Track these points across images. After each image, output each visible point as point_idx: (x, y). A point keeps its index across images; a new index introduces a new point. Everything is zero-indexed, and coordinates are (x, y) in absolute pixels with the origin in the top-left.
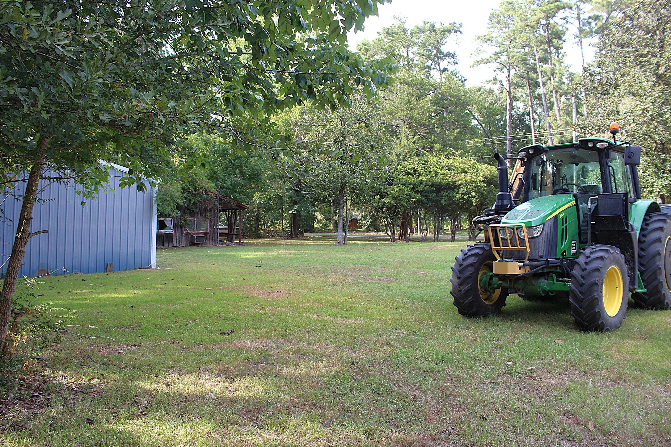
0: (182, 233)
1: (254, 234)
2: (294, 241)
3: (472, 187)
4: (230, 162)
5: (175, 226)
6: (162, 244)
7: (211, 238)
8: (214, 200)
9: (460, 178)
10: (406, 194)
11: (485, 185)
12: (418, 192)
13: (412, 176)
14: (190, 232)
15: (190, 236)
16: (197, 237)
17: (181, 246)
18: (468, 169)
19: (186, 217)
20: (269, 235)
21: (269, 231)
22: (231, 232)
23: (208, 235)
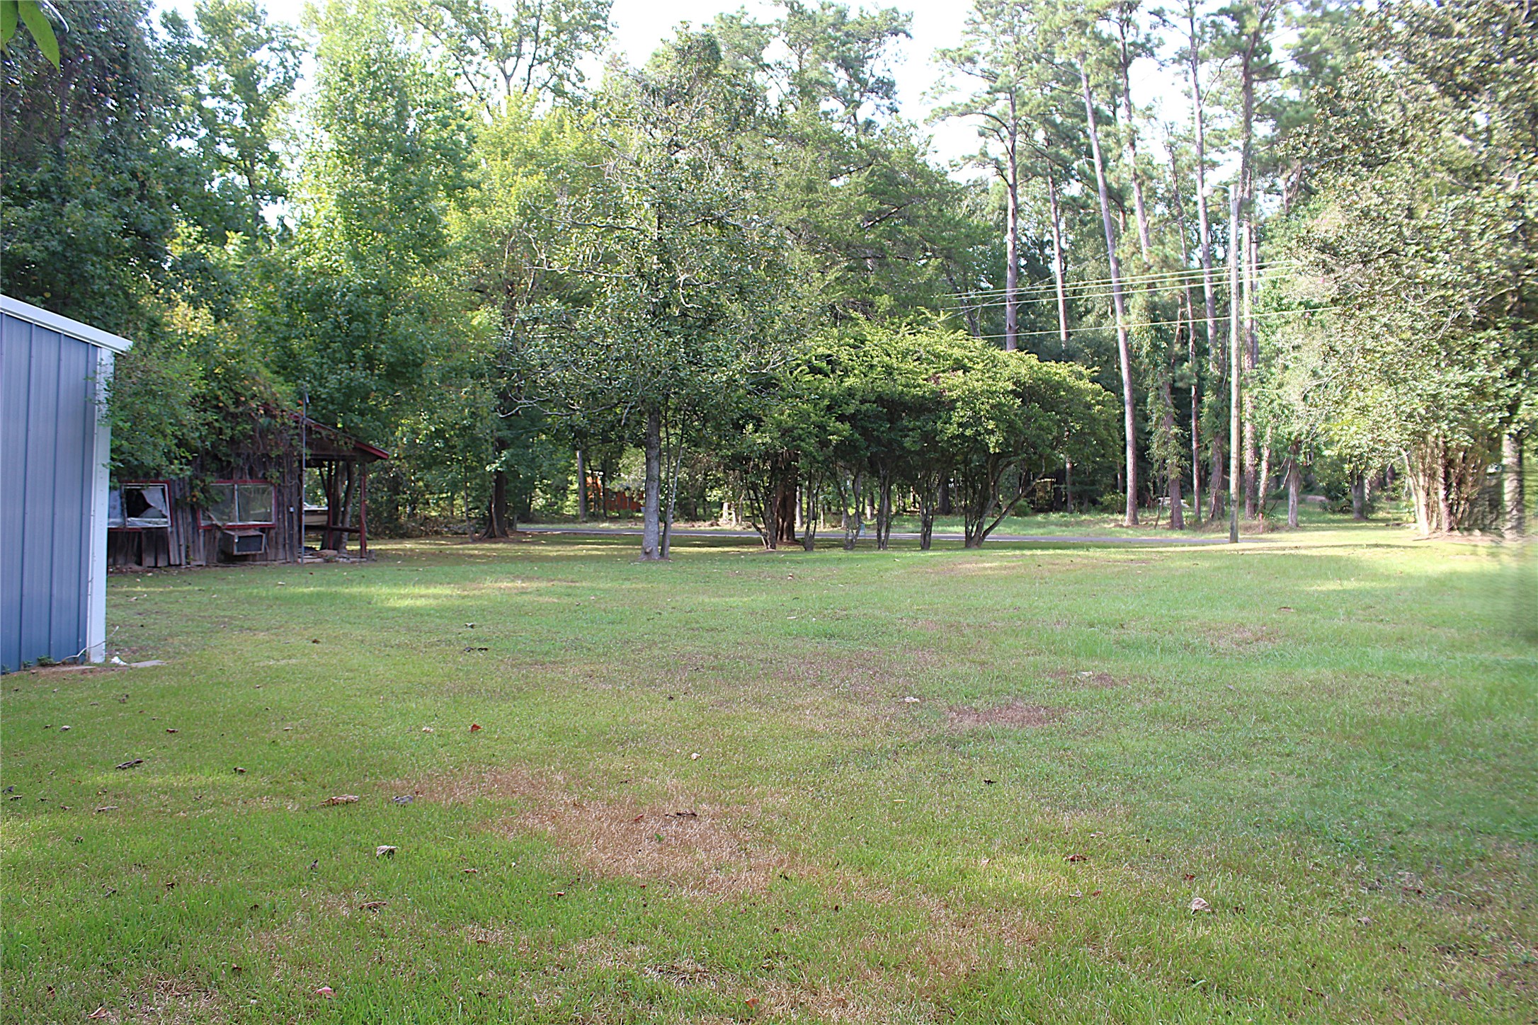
0: (196, 527)
1: (387, 528)
2: (500, 546)
3: (988, 407)
4: (338, 326)
5: (175, 507)
6: (134, 558)
7: (281, 540)
8: (291, 432)
9: (954, 384)
10: (813, 423)
11: (1018, 401)
12: (841, 418)
13: (826, 375)
14: (220, 524)
15: (218, 535)
16: (240, 538)
17: (193, 563)
18: (970, 360)
19: (208, 480)
20: (428, 529)
21: (426, 518)
22: (335, 523)
23: (273, 533)
